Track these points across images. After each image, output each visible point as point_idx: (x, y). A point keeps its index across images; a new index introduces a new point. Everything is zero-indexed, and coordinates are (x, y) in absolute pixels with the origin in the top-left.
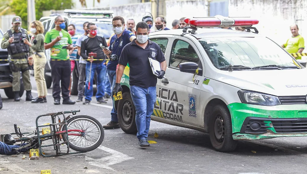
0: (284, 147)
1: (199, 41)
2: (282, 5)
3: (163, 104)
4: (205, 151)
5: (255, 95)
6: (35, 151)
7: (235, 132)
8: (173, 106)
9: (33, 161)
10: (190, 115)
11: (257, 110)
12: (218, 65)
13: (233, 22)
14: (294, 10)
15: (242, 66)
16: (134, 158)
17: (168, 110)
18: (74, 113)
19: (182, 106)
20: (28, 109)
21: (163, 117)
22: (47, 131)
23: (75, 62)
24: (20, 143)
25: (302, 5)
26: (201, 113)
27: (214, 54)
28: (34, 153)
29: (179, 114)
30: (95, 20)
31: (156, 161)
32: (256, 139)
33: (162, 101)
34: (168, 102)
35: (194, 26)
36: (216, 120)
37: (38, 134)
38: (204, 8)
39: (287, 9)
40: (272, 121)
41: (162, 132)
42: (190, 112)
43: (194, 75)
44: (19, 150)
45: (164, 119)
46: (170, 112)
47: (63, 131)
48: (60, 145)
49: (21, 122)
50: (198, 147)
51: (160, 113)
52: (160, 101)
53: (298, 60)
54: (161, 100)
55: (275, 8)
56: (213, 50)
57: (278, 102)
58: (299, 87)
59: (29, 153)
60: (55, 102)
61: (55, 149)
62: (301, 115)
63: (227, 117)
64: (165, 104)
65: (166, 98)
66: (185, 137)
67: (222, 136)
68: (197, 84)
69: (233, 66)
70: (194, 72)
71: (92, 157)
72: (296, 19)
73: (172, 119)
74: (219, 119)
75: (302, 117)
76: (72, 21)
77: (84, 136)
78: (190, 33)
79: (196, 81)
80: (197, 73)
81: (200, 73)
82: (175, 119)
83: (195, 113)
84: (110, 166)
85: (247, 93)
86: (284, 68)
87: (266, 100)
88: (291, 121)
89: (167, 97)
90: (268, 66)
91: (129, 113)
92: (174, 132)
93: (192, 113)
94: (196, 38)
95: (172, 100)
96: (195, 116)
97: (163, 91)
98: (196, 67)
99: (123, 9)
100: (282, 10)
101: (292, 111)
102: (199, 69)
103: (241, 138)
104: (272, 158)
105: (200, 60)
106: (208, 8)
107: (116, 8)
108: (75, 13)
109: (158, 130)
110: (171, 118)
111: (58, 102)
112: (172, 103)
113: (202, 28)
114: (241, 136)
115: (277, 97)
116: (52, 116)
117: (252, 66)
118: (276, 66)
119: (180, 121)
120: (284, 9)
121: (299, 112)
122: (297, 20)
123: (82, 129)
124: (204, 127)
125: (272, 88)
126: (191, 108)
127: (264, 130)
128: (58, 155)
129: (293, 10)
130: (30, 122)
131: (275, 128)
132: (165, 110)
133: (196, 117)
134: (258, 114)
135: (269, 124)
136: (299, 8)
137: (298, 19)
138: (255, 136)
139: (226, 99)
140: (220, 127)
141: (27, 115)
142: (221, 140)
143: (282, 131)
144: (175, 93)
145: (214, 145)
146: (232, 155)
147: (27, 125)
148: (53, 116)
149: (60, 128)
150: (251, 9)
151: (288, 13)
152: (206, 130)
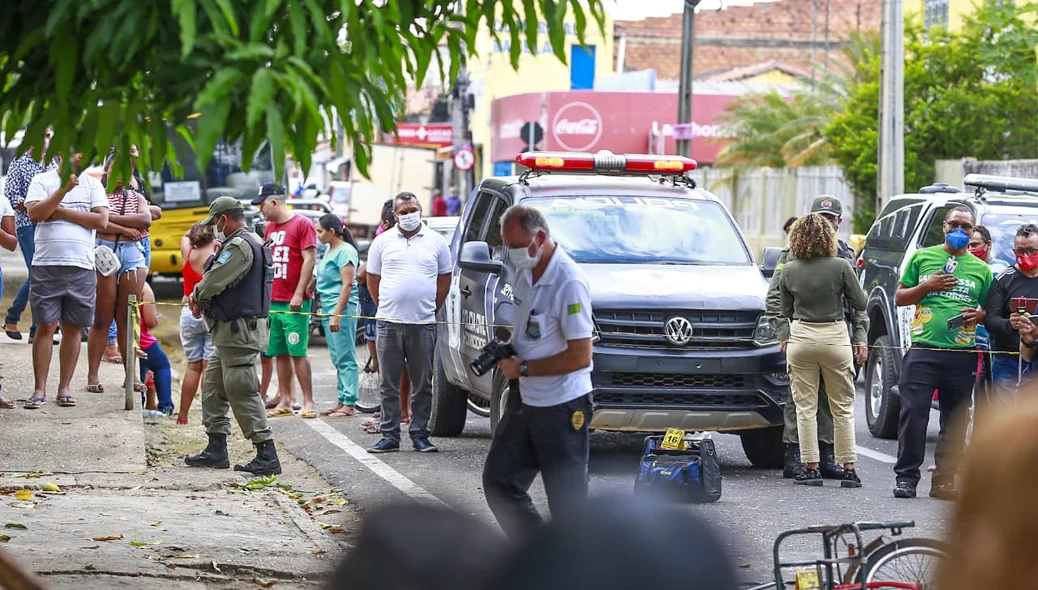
18: (896, 530)
22: (810, 582)
60: (897, 490)
76: (987, 214)
111: (906, 490)
116: (824, 534)
123: (918, 581)
148: (828, 534)
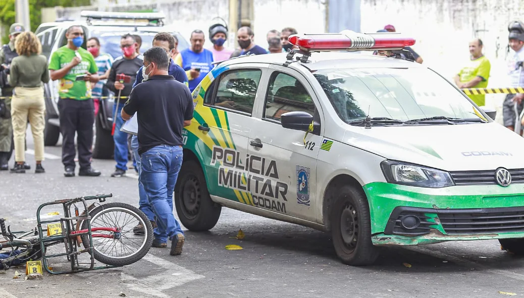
0: (458, 256)
1: (314, 75)
2: (452, 4)
3: (253, 181)
4: (324, 264)
5: (409, 169)
6: (35, 264)
7: (376, 232)
8: (270, 186)
9: (32, 282)
10: (298, 202)
11: (413, 195)
12: (346, 117)
13: (371, 43)
14: (473, 12)
15: (387, 119)
16: (205, 277)
17: (262, 193)
18: (102, 199)
19: (285, 186)
20: (19, 186)
21: (253, 204)
22: (56, 230)
23: (99, 102)
24: (9, 249)
25: (486, 5)
26: (318, 199)
27: (340, 97)
28: (33, 267)
29: (280, 199)
30: (133, 29)
31: (241, 281)
32: (411, 244)
33: (252, 177)
34: (262, 180)
35: (306, 49)
36: (344, 211)
37: (41, 235)
38: (319, 8)
39: (460, 11)
40: (439, 214)
41: (251, 229)
42: (299, 197)
43: (307, 134)
44: (8, 263)
45: (254, 207)
46: (264, 196)
47: (84, 230)
48: (77, 254)
49: (10, 209)
50: (313, 256)
51: (248, 197)
52: (247, 177)
53: (481, 108)
54: (250, 176)
55: (441, 10)
56: (338, 91)
57: (448, 180)
58: (484, 155)
59: (25, 268)
60: (66, 173)
61: (69, 260)
62: (487, 204)
63: (363, 206)
64: (257, 182)
65: (257, 172)
66: (290, 237)
67: (353, 239)
68: (311, 149)
69: (372, 118)
70: (306, 129)
71: (132, 275)
72: (476, 29)
73: (269, 207)
74: (349, 209)
75: (490, 207)
76: (94, 31)
77: (118, 239)
78: (300, 61)
79: (310, 144)
80: (311, 130)
81: (317, 131)
82: (273, 207)
83: (307, 198)
84: (164, 291)
85: (396, 166)
86: (458, 121)
87: (428, 177)
88: (471, 214)
89: (259, 171)
90: (431, 119)
91: (195, 196)
92: (271, 228)
93: (303, 198)
94: (309, 70)
95: (268, 175)
96: (307, 204)
97: (253, 160)
98: (309, 121)
99: (180, 7)
100: (452, 12)
101: (473, 196)
102: (314, 123)
103: (386, 242)
104: (438, 277)
105: (316, 109)
106: (326, 7)
107: (168, 5)
108: (99, 18)
109: (243, 225)
110: (267, 207)
111: (71, 173)
112: (269, 181)
113: (319, 52)
114: (387, 238)
115: (447, 173)
116: (64, 204)
117: (404, 119)
118: (446, 119)
119: (282, 211)
120: (455, 11)
121: (485, 197)
122: (477, 31)
123: (115, 226)
124: (324, 222)
125: (439, 157)
126: (301, 189)
127: (426, 229)
128: (75, 271)
129: (471, 13)
130: (24, 209)
131: (444, 226)
132: (257, 192)
133: (309, 205)
134: (415, 201)
135: (433, 219)
136: (480, 10)
137: (479, 29)
138: (409, 239)
139: (359, 175)
140: (350, 224)
141: (18, 197)
142: (352, 246)
143: (456, 231)
144: (273, 163)
145: (340, 254)
146: (371, 271)
147: (20, 214)
148: (66, 204)
149: (78, 225)
150: (398, 11)
151: (462, 18)
152: (327, 227)
